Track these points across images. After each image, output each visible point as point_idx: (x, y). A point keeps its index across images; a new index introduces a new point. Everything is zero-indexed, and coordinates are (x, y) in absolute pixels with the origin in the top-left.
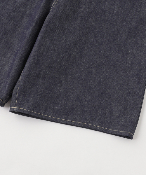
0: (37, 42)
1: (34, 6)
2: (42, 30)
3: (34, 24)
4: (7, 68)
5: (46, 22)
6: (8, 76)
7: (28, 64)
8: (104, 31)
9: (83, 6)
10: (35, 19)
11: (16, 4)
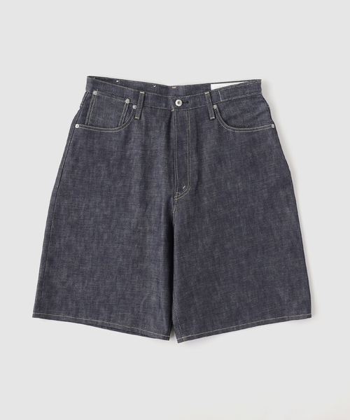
0: (176, 262)
1: (152, 219)
2: (175, 248)
3: (163, 243)
4: (154, 299)
5: (175, 237)
6: (160, 307)
7: (176, 288)
8: (238, 216)
9: (205, 199)
10: (162, 237)
11: (132, 225)
